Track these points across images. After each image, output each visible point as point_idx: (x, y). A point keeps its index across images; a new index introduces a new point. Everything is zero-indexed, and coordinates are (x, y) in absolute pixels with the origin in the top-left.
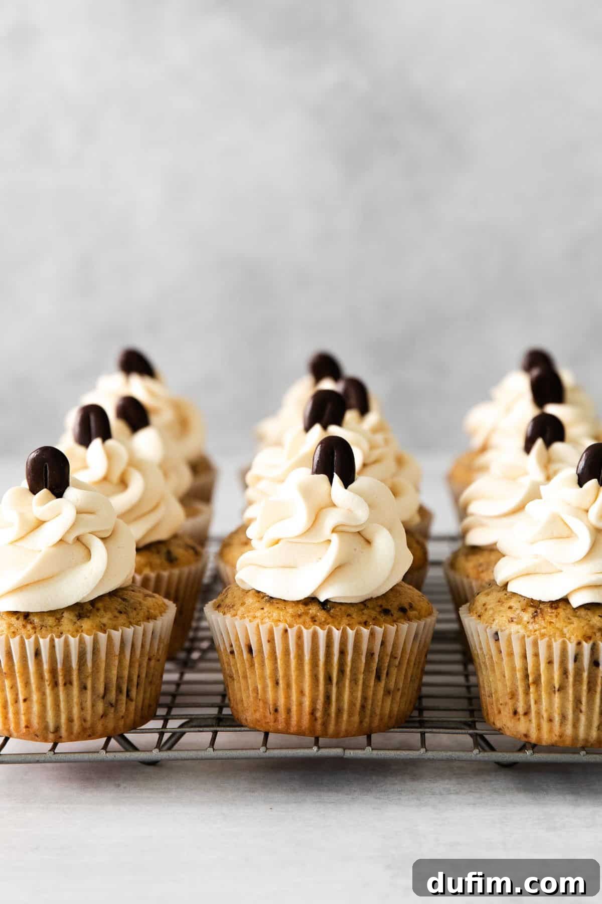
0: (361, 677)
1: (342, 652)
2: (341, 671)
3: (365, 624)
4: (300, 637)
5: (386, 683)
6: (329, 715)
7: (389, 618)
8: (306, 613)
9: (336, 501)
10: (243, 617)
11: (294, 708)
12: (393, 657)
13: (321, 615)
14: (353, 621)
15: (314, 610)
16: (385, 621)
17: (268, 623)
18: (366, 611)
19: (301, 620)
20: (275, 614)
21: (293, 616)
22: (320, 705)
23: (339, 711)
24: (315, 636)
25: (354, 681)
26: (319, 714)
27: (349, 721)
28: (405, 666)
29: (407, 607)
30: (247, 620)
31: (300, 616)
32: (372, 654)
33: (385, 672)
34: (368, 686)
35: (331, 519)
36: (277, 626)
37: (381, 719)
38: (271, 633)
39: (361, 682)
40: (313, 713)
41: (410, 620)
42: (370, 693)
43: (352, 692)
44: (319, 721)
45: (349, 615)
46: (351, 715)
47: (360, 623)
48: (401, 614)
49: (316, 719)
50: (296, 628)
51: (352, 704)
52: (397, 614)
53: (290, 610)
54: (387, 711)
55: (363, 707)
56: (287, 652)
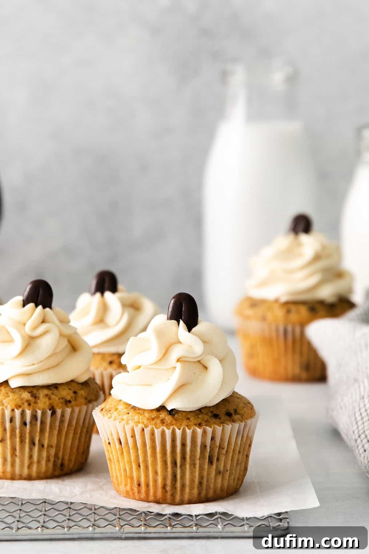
0: (198, 462)
1: (184, 445)
2: (184, 458)
3: (200, 425)
4: (153, 434)
5: (217, 466)
6: (176, 488)
7: (217, 421)
8: (158, 417)
9: (181, 340)
10: (115, 419)
11: (151, 484)
12: (221, 447)
13: (168, 418)
14: (191, 423)
15: (163, 415)
16: (214, 423)
17: (131, 423)
18: (200, 416)
19: (154, 422)
20: (136, 418)
21: (148, 419)
22: (169, 482)
23: (183, 486)
24: (163, 434)
25: (193, 465)
26: (168, 488)
27: (190, 493)
28: (231, 454)
29: (232, 412)
30: (117, 422)
31: (153, 419)
32: (205, 446)
33: (215, 459)
34: (203, 469)
35: (176, 352)
36: (137, 426)
37: (215, 492)
38: (133, 430)
39: (197, 466)
40: (164, 487)
41: (234, 421)
42: (205, 473)
43: (192, 473)
44: (169, 493)
45: (188, 419)
46: (191, 488)
47: (195, 425)
48: (228, 418)
49: (166, 492)
50: (150, 428)
51: (192, 481)
52: (223, 417)
53: (147, 415)
54: (219, 485)
55: (200, 483)
56: (144, 444)
